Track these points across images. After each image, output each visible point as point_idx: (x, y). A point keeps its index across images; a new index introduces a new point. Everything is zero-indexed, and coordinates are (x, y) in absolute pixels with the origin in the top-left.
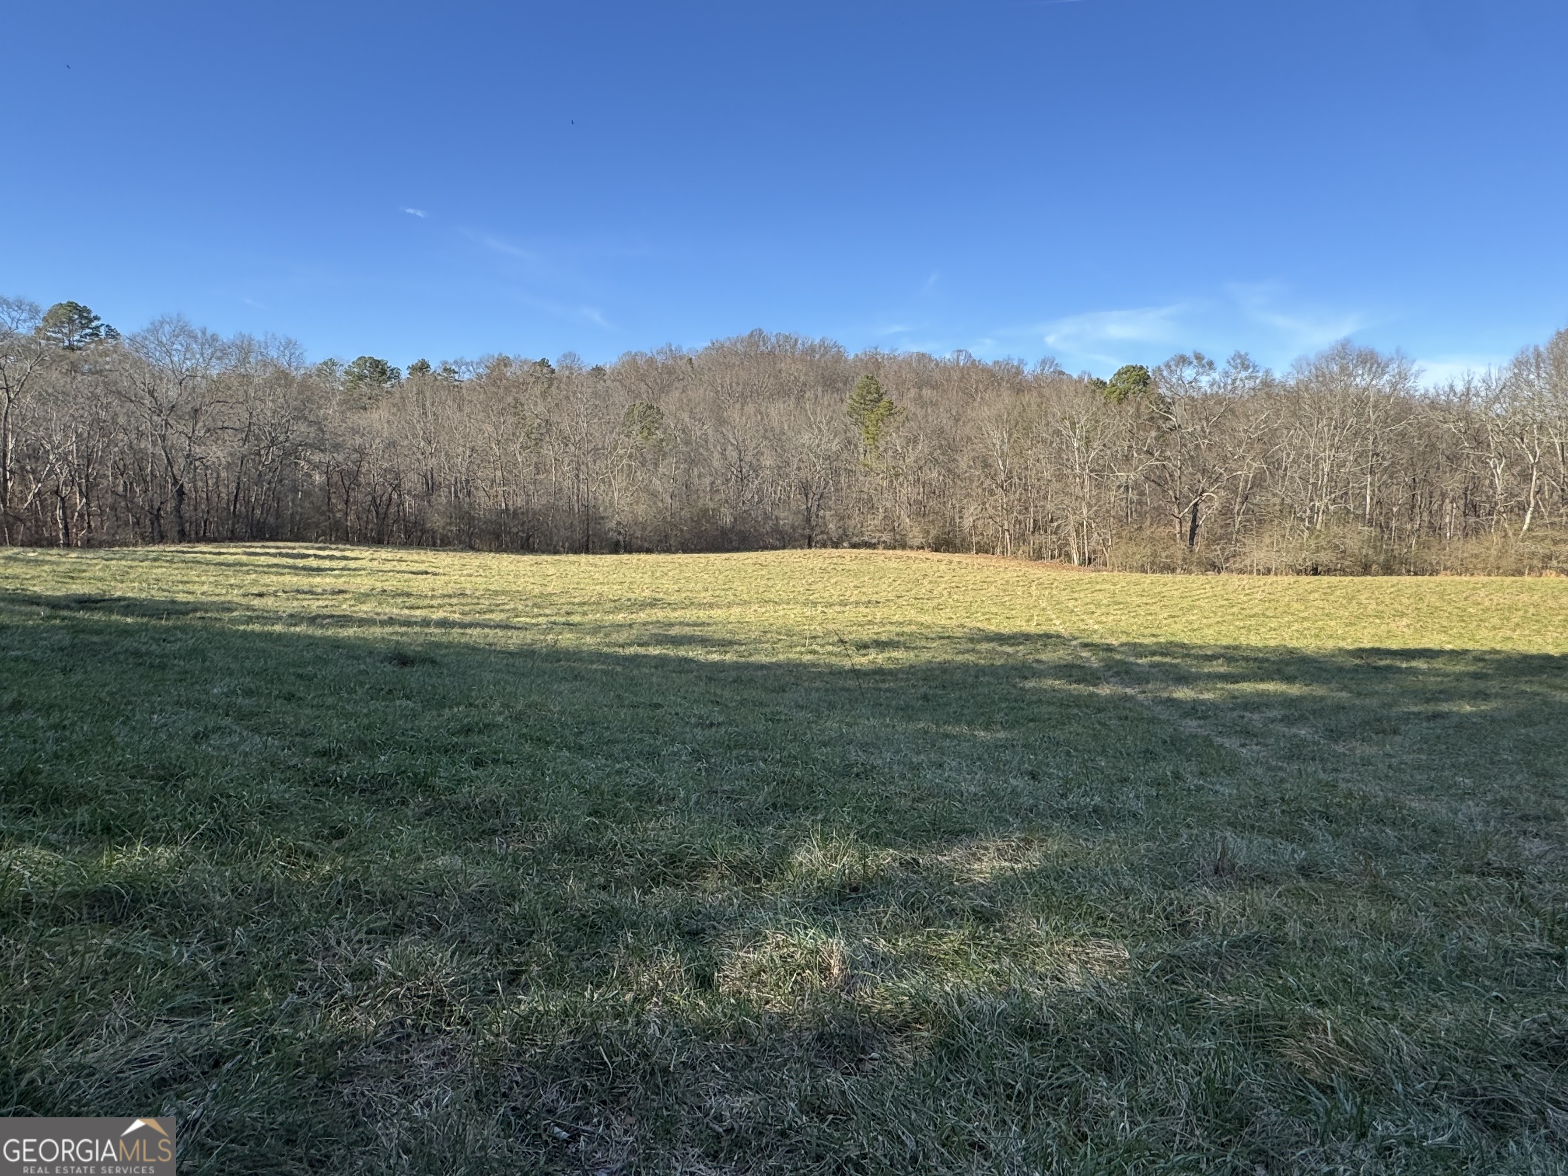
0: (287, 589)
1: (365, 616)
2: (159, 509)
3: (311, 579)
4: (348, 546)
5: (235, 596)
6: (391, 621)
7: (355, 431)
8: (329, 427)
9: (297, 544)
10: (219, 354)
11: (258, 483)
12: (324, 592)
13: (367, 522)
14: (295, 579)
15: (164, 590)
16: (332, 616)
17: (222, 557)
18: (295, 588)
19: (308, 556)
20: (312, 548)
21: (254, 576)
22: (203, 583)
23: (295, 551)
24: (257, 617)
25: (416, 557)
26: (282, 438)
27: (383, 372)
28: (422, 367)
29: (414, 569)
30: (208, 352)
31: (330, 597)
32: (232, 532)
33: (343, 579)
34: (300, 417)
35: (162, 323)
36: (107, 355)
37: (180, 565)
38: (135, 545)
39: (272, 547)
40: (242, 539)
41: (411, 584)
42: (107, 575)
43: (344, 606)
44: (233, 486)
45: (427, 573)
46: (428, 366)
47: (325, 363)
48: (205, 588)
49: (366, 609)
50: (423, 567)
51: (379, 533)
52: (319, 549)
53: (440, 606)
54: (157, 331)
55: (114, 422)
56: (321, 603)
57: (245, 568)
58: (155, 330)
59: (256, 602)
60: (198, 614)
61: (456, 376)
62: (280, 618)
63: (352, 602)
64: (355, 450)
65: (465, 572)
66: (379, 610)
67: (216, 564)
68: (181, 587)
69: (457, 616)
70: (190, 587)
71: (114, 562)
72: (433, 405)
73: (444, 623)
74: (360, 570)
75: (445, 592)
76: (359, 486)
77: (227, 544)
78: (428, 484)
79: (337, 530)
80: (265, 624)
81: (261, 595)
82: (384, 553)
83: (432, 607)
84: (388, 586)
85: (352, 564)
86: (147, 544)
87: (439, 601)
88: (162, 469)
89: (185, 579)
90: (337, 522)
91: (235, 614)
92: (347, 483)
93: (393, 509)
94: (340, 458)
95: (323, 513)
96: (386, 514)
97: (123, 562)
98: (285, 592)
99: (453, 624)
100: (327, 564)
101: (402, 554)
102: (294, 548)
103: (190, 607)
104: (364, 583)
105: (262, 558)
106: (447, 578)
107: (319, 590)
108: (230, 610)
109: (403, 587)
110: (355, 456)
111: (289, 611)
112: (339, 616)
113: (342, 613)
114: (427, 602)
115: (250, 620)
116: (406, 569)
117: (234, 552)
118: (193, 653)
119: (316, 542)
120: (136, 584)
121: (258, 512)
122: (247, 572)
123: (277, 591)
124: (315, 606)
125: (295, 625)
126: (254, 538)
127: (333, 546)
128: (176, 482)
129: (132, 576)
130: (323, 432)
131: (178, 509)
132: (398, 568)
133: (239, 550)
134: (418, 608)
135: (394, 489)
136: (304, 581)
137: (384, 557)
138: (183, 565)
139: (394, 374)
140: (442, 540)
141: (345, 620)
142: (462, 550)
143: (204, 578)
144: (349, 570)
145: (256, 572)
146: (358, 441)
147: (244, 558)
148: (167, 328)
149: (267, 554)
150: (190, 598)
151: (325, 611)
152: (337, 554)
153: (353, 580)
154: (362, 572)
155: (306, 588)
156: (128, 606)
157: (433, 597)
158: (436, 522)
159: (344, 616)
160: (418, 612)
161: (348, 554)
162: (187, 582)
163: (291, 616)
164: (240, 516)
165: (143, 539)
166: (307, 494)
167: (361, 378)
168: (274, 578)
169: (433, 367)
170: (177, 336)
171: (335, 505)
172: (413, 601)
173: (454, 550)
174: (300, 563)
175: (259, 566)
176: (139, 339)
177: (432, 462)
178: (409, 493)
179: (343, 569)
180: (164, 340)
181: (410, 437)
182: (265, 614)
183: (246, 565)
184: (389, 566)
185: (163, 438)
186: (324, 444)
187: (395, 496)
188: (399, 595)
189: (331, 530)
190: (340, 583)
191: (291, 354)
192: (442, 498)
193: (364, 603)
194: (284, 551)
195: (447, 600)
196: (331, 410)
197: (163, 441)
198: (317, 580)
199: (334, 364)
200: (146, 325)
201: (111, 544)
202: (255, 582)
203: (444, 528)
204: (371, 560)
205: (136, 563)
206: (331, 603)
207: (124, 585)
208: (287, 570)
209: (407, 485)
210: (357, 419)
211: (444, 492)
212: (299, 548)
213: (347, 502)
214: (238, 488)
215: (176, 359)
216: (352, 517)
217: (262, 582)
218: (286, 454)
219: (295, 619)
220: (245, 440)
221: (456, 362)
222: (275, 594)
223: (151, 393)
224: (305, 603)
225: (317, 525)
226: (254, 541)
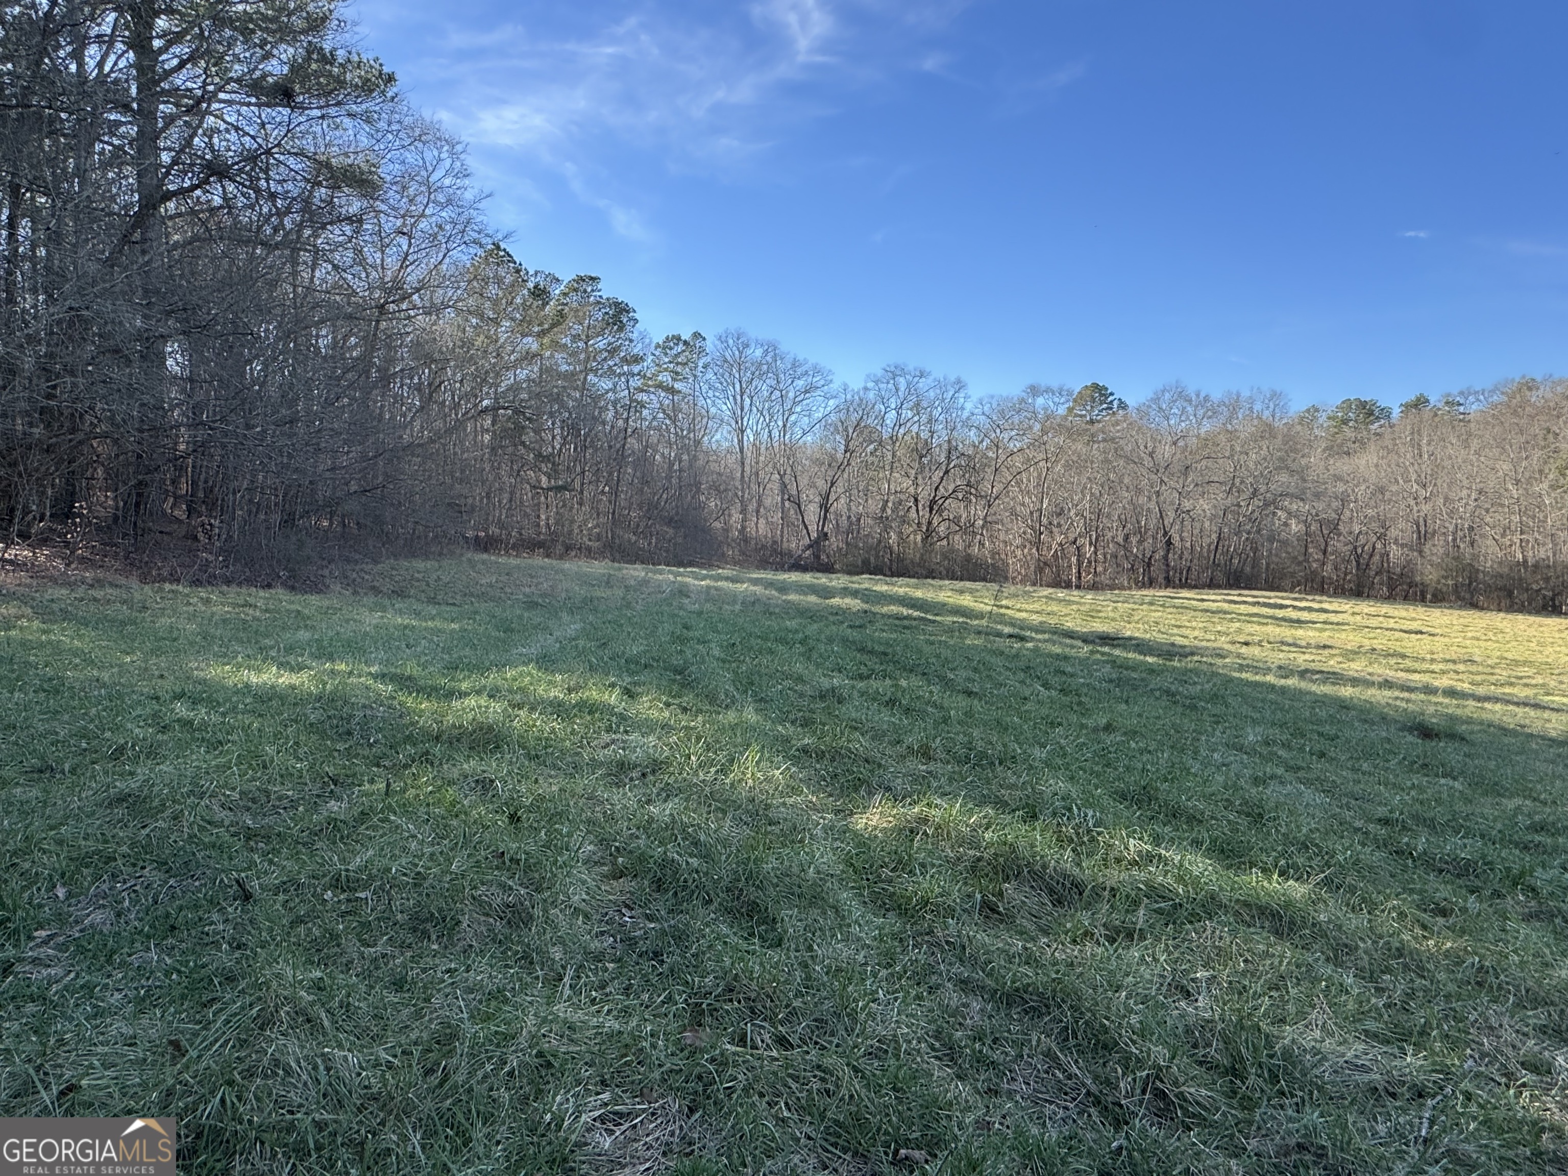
0: (1272, 640)
1: (1356, 675)
2: (1150, 559)
3: (1293, 631)
4: (1325, 598)
5: (1222, 642)
6: (1387, 684)
7: (1338, 478)
8: (1312, 475)
9: (1272, 594)
10: (1210, 413)
11: (1238, 534)
12: (1308, 646)
13: (1346, 575)
14: (1278, 630)
15: (1163, 633)
16: (1322, 672)
17: (1206, 604)
18: (1278, 639)
19: (1287, 607)
20: (1288, 598)
21: (1238, 625)
22: (1194, 629)
23: (1272, 601)
24: (1248, 666)
25: (1404, 614)
26: (1263, 489)
27: (1371, 413)
28: (1419, 403)
29: (1404, 627)
30: (1201, 412)
31: (1314, 651)
32: (1211, 580)
33: (1327, 633)
34: (1283, 466)
35: (1163, 391)
36: (1118, 425)
37: (1171, 610)
38: (1130, 588)
39: (1249, 595)
40: (1219, 587)
41: (1404, 644)
42: (1117, 616)
43: (1332, 663)
44: (1214, 536)
45: (1421, 633)
46: (1427, 401)
47: (1308, 411)
48: (1196, 633)
49: (1356, 667)
50: (1415, 626)
51: (1359, 585)
52: (1295, 599)
53: (1443, 672)
54: (1159, 399)
55: (1121, 482)
56: (1307, 657)
57: (1229, 616)
58: (1156, 400)
59: (1244, 650)
60: (1196, 658)
61: (1462, 409)
62: (1269, 669)
63: (1340, 659)
64: (1336, 498)
65: (1469, 635)
66: (1370, 670)
67: (1202, 611)
68: (1175, 631)
69: (1466, 685)
70: (1184, 631)
71: (1120, 604)
72: (1429, 444)
73: (1451, 693)
74: (1343, 624)
75: (1448, 657)
76: (1339, 535)
77: (1206, 591)
78: (1419, 532)
79: (1312, 581)
80: (1257, 674)
81: (1246, 644)
82: (1365, 607)
83: (1433, 672)
84: (1376, 643)
85: (1333, 618)
86: (1140, 588)
87: (1441, 666)
88: (1155, 521)
89: (1178, 623)
90: (1314, 573)
91: (1227, 660)
92: (1325, 532)
93: (1376, 558)
94: (1320, 506)
95: (1300, 564)
96: (1368, 565)
97: (1126, 605)
98: (1269, 643)
99: (1463, 695)
100: (1305, 616)
101: (1386, 609)
102: (1270, 598)
103: (1188, 650)
104: (1349, 639)
105: (1242, 607)
106: (1447, 640)
107: (1304, 643)
108: (1223, 657)
109: (1397, 647)
110: (1335, 504)
111: (1277, 663)
112: (1328, 673)
113: (1331, 670)
114: (1426, 666)
115: (1241, 668)
116: (1396, 626)
117: (1215, 599)
118: (1214, 698)
119: (1291, 592)
120: (1140, 626)
121: (1236, 561)
122: (1231, 620)
123: (1260, 641)
124: (1302, 660)
125: (1286, 677)
126: (1230, 586)
127: (1310, 597)
128: (1166, 533)
129: (1136, 618)
130: (1305, 481)
131: (1166, 557)
132: (1385, 625)
133: (1219, 598)
134: (1415, 671)
135: (1379, 538)
136: (1287, 633)
137: (1366, 611)
138: (1174, 610)
139: (1386, 413)
140: (1434, 595)
141: (1335, 678)
142: (1460, 608)
143: (1194, 624)
144: (1332, 623)
145: (1239, 620)
146: (1341, 487)
147: (1226, 606)
148: (1167, 395)
149: (1245, 602)
150: (1185, 642)
151: (1312, 666)
152: (1316, 606)
153: (1337, 635)
154: (1346, 627)
155: (1290, 641)
156: (1138, 645)
157: (1433, 661)
158: (1429, 574)
159: (1334, 673)
160: (1416, 677)
161: (1326, 606)
162: (1180, 627)
163: (1280, 667)
164: (1219, 565)
165: (1136, 584)
166: (1285, 543)
167: (1345, 422)
168: (1257, 627)
169: (1433, 400)
170: (1175, 401)
171: (1311, 554)
172: (1408, 663)
173: (1451, 607)
174: (1280, 613)
175: (1241, 614)
176: (1143, 408)
177: (1426, 508)
178: (1396, 542)
179: (1325, 623)
180: (1164, 407)
181: (1401, 481)
182: (1255, 664)
183: (1229, 613)
184: (1374, 622)
185: (1158, 493)
186: (1304, 493)
187: (1379, 546)
188: (1392, 656)
189: (1307, 580)
190: (1324, 637)
191: (1275, 406)
192: (1436, 549)
193: (1353, 660)
194: (1261, 600)
195: (1451, 666)
196: (1315, 459)
197: (1158, 496)
198: (1300, 633)
199: (1317, 410)
200: (1151, 395)
201: (1112, 588)
202: (1239, 631)
203: (1438, 582)
204: (1354, 614)
205: (1136, 607)
206: (1319, 658)
207: (1131, 626)
208: (1270, 621)
209: (1393, 533)
210: (1342, 466)
211: (1439, 541)
212: (1274, 597)
213: (1325, 552)
214: (1219, 538)
215: (1172, 422)
216: (1329, 567)
217: (1247, 631)
218: (1266, 505)
219: (1285, 671)
220: (1229, 492)
221: (1461, 393)
222: (1259, 644)
223: (1151, 455)
224: (1292, 656)
225: (1293, 575)
226: (1230, 589)
